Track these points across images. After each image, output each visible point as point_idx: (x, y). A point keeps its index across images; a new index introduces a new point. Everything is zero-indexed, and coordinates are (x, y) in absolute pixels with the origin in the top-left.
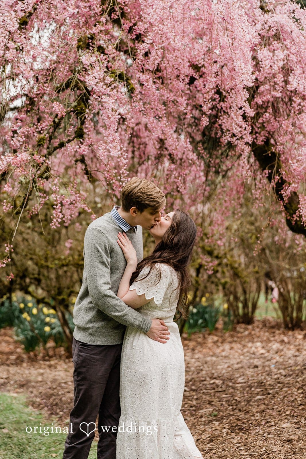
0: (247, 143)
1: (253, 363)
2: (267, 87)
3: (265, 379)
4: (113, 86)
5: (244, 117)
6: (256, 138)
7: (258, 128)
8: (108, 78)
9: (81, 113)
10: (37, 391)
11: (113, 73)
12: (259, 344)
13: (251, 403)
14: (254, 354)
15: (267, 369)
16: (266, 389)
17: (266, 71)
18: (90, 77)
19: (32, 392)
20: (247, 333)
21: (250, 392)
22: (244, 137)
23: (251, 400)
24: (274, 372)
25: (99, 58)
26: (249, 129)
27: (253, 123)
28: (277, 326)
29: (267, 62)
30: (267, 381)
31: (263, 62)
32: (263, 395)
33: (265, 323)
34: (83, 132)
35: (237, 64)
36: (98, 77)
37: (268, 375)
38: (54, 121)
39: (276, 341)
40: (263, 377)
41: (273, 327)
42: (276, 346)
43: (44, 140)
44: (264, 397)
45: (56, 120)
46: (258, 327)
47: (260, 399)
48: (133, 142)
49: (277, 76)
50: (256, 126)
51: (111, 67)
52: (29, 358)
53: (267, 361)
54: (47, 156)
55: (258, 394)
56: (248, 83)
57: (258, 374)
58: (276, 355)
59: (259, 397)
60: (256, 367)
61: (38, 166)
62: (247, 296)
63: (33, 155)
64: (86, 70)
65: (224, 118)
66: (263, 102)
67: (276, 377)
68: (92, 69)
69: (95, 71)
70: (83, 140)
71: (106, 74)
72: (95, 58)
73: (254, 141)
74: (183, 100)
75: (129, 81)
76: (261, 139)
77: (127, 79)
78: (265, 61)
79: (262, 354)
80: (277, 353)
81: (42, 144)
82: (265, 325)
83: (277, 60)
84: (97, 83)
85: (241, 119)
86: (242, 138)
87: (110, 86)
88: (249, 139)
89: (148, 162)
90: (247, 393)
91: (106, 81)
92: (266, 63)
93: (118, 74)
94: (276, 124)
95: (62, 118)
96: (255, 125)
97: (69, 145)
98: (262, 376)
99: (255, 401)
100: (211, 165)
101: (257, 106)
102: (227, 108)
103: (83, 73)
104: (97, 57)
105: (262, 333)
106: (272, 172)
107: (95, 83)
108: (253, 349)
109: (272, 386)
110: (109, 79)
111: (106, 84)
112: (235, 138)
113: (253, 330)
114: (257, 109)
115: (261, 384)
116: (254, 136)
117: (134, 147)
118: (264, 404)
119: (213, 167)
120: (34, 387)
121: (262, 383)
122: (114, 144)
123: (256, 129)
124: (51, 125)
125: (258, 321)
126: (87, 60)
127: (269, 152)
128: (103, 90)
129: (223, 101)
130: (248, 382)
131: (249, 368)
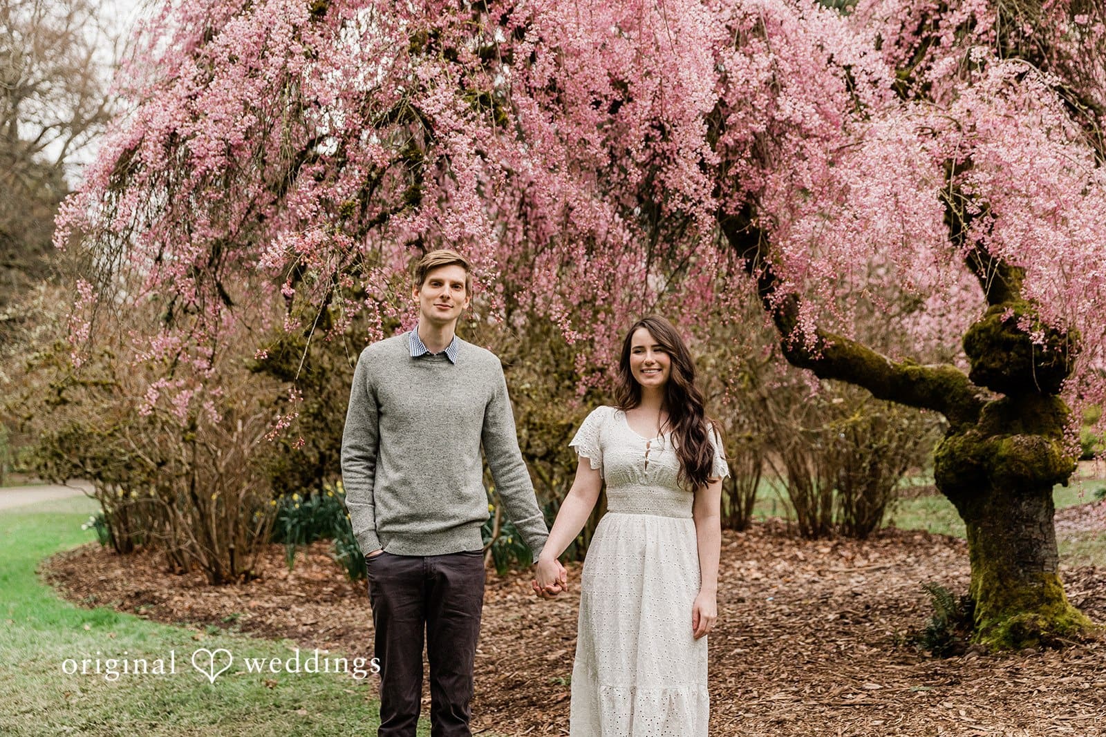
0: (708, 211)
1: (737, 594)
2: (741, 114)
3: (753, 620)
4: (469, 117)
5: (703, 166)
6: (724, 205)
7: (729, 187)
8: (460, 102)
9: (415, 162)
10: (363, 645)
11: (470, 94)
12: (753, 563)
13: (723, 661)
14: (741, 579)
15: (759, 604)
16: (752, 638)
17: (738, 87)
18: (429, 101)
19: (353, 647)
20: (735, 544)
21: (724, 642)
22: (703, 199)
23: (724, 655)
24: (770, 609)
25: (446, 69)
26: (712, 185)
27: (719, 178)
28: (788, 533)
29: (740, 73)
30: (755, 624)
31: (734, 73)
32: (746, 646)
33: (769, 529)
34: (420, 194)
35: (684, 74)
36: (443, 100)
37: (760, 614)
38: (369, 177)
39: (782, 557)
40: (750, 618)
41: (781, 535)
42: (781, 566)
43: (351, 208)
44: (747, 650)
45: (373, 175)
46: (755, 535)
47: (739, 654)
48: (525, 215)
49: (757, 97)
50: (726, 185)
51: (468, 85)
52: (356, 590)
53: (762, 591)
54: (359, 236)
55: (736, 646)
56: (704, 105)
57: (742, 613)
58: (779, 581)
59: (738, 650)
60: (742, 600)
61: (344, 252)
62: (738, 483)
63: (333, 234)
64: (424, 90)
65: (668, 169)
66: (736, 141)
67: (773, 616)
68: (433, 87)
69: (438, 91)
70: (420, 208)
71: (457, 96)
72: (439, 69)
73: (721, 208)
74: (595, 138)
75: (499, 108)
76: (734, 205)
77: (496, 105)
78: (736, 71)
79: (757, 579)
80: (781, 577)
81: (348, 216)
82: (768, 532)
83: (757, 70)
84: (443, 110)
85: (696, 168)
86: (700, 202)
87: (465, 116)
88: (712, 203)
89: (551, 249)
90: (719, 644)
91: (458, 108)
92: (738, 76)
93: (478, 95)
94: (759, 180)
95: (383, 170)
96: (724, 182)
97: (395, 217)
98: (749, 615)
99: (730, 658)
100: (656, 252)
101: (727, 150)
102: (672, 153)
103: (420, 94)
104: (443, 67)
105: (761, 545)
106: (752, 261)
107: (438, 111)
108: (742, 571)
109: (765, 633)
110: (463, 105)
111: (458, 113)
112: (689, 204)
113: (748, 540)
114: (727, 155)
115: (744, 628)
116: (722, 201)
117: (526, 223)
118: (746, 662)
119: (658, 255)
120: (358, 639)
121: (747, 627)
122: (471, 214)
123: (726, 188)
124: (363, 184)
125: (758, 524)
126: (425, 72)
127: (746, 228)
128: (452, 123)
129: (667, 140)
130: (723, 625)
131: (729, 602)
